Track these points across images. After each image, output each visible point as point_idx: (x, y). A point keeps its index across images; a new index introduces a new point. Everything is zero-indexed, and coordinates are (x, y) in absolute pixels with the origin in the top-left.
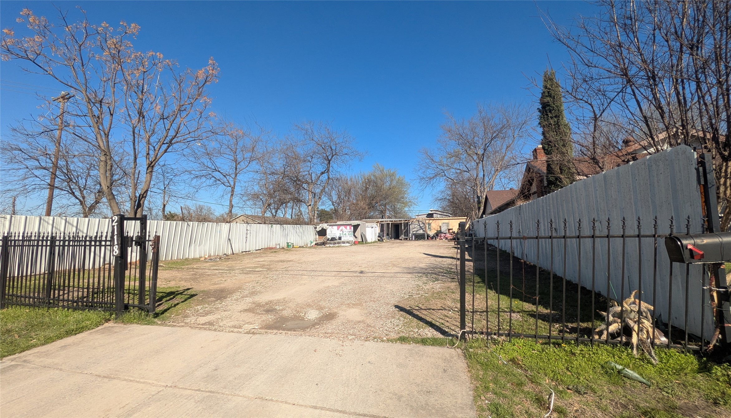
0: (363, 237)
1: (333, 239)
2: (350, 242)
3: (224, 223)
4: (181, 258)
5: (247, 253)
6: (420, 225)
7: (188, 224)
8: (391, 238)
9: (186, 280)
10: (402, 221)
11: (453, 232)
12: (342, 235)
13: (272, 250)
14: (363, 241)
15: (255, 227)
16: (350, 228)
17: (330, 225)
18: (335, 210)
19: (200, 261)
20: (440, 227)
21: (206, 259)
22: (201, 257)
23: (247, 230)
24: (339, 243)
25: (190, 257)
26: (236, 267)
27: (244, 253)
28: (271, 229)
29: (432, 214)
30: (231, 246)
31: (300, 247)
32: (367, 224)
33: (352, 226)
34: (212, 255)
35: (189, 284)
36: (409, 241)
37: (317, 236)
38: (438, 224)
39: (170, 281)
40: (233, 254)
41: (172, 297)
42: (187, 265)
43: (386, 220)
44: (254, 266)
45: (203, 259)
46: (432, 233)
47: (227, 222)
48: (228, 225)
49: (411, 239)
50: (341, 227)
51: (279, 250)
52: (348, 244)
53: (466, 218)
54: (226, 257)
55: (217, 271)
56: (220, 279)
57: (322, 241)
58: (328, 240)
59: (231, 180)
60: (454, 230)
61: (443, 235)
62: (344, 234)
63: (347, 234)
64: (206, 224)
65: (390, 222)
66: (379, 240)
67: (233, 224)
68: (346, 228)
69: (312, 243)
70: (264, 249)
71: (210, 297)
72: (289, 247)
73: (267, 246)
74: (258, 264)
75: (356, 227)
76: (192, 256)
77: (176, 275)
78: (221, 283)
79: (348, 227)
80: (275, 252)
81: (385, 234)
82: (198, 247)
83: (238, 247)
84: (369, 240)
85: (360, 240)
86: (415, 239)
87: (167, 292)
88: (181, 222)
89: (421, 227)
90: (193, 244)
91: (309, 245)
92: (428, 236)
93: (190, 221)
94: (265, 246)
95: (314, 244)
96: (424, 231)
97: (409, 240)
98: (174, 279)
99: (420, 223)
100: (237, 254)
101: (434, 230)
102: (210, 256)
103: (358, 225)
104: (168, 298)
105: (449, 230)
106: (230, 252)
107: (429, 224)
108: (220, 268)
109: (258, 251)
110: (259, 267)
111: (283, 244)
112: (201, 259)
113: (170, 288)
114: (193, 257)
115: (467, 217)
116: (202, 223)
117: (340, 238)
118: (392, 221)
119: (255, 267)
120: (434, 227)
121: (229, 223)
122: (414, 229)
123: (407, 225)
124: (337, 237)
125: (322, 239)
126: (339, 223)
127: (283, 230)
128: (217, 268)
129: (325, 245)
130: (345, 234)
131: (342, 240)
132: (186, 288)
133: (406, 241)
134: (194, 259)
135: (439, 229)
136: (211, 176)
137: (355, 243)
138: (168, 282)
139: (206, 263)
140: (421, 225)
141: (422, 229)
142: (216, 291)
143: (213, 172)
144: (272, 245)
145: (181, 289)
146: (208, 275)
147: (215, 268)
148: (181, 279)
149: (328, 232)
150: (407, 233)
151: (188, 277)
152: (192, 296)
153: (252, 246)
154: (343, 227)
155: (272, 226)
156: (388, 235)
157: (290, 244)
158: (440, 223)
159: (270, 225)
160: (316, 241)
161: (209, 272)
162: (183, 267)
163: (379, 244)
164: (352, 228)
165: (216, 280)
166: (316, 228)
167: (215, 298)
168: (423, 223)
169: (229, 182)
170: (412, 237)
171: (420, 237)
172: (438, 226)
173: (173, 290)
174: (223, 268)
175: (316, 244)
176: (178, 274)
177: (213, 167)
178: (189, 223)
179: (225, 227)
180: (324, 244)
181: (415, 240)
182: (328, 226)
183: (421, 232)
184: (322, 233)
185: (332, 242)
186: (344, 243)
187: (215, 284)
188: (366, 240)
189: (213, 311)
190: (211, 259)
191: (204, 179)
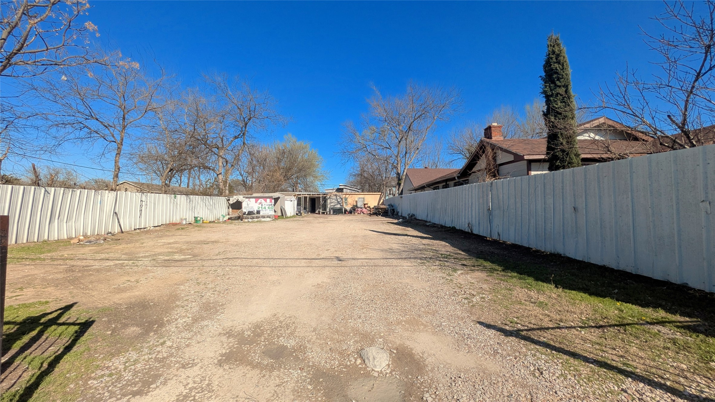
0: (283, 211)
1: (250, 213)
2: (271, 217)
3: (107, 192)
4: (36, 240)
5: (142, 231)
6: (337, 200)
7: (46, 191)
8: (308, 212)
9: (57, 284)
10: (320, 195)
11: (368, 207)
12: (261, 209)
13: (178, 227)
14: (283, 215)
15: (152, 197)
16: (271, 202)
17: (247, 198)
18: (243, 181)
19: (70, 244)
20: (356, 202)
21: (82, 241)
22: (72, 238)
23: (141, 201)
24: (257, 217)
25: (51, 239)
26: (140, 253)
27: (138, 231)
28: (174, 201)
29: (342, 189)
30: (119, 222)
31: (210, 222)
32: (286, 197)
33: (272, 199)
34: (89, 234)
35: (66, 293)
36: (326, 216)
37: (230, 209)
38: (354, 200)
39: (21, 289)
40: (122, 232)
41: (34, 333)
42: (49, 251)
43: (304, 194)
44: (166, 250)
45: (76, 241)
46: (348, 208)
47: (112, 190)
48: (113, 193)
49: (328, 213)
50: (260, 200)
51: (185, 226)
52: (268, 219)
53: (380, 193)
54: (113, 237)
55: (111, 263)
56: (126, 278)
57: (236, 215)
58: (245, 213)
59: (117, 134)
60: (369, 205)
61: (359, 209)
62: (263, 207)
63: (267, 208)
64: (78, 191)
65: (308, 196)
66: (297, 214)
67: (122, 194)
68: (266, 201)
69: (224, 217)
70: (165, 225)
71: (125, 326)
72: (197, 223)
73: (170, 221)
74: (171, 248)
75: (276, 200)
76: (55, 236)
77: (32, 272)
78: (131, 288)
79: (268, 200)
80: (182, 229)
81: (302, 208)
82: (65, 224)
83: (128, 223)
84: (289, 214)
85: (280, 214)
86: (334, 212)
87: (20, 319)
88: (33, 187)
89: (338, 202)
90: (56, 220)
91: (221, 220)
92: (346, 211)
93: (50, 185)
94: (166, 221)
95: (226, 218)
96: (341, 206)
97: (327, 214)
98: (29, 284)
99: (338, 197)
100: (127, 232)
101: (350, 205)
102: (85, 236)
103: (278, 198)
104: (26, 339)
105: (365, 204)
106: (117, 230)
107: (346, 199)
108: (112, 255)
109: (157, 228)
110: (175, 253)
111: (189, 219)
112: (72, 242)
113: (26, 306)
114: (56, 239)
115: (382, 193)
116: (71, 190)
117: (258, 212)
118: (310, 195)
119: (169, 252)
120: (350, 202)
121: (115, 191)
122: (331, 203)
123: (325, 199)
124: (255, 210)
125: (236, 213)
126: (255, 195)
127: (190, 202)
128: (107, 256)
129: (242, 220)
130: (265, 208)
131: (261, 214)
132: (63, 305)
133: (323, 216)
134: (58, 241)
135: (355, 204)
136: (82, 125)
137: (276, 218)
138: (18, 293)
139: (83, 247)
140: (339, 200)
141: (340, 204)
142: (131, 306)
143: (87, 119)
144: (176, 219)
145: (53, 307)
146: (98, 271)
147: (103, 256)
148: (47, 283)
149: (244, 205)
150: (325, 207)
151: (59, 276)
152: (85, 326)
153: (148, 221)
154: (262, 200)
155: (175, 197)
156: (305, 208)
157: (199, 219)
158: (356, 198)
159: (173, 196)
160: (229, 214)
161: (97, 265)
162: (42, 256)
163: (298, 218)
164: (273, 201)
165: (121, 281)
166: (229, 200)
167: (137, 325)
168: (340, 198)
169: (113, 136)
170: (330, 211)
171: (338, 211)
172: (354, 201)
173: (34, 312)
174: (117, 255)
175: (229, 219)
176: (36, 272)
177: (87, 112)
178: (48, 189)
179: (109, 196)
180: (239, 218)
181: (333, 214)
182: (244, 199)
183: (338, 206)
184: (237, 206)
185: (249, 216)
186: (263, 217)
187: (120, 290)
188: (286, 214)
189: (157, 369)
190: (90, 242)
191: (69, 129)
